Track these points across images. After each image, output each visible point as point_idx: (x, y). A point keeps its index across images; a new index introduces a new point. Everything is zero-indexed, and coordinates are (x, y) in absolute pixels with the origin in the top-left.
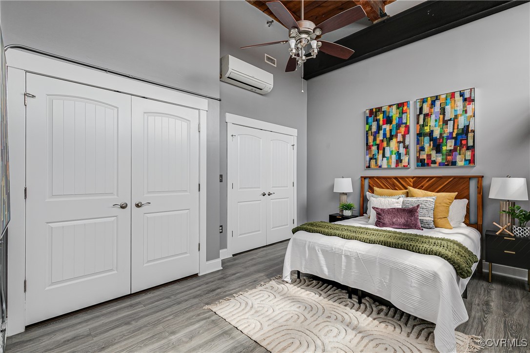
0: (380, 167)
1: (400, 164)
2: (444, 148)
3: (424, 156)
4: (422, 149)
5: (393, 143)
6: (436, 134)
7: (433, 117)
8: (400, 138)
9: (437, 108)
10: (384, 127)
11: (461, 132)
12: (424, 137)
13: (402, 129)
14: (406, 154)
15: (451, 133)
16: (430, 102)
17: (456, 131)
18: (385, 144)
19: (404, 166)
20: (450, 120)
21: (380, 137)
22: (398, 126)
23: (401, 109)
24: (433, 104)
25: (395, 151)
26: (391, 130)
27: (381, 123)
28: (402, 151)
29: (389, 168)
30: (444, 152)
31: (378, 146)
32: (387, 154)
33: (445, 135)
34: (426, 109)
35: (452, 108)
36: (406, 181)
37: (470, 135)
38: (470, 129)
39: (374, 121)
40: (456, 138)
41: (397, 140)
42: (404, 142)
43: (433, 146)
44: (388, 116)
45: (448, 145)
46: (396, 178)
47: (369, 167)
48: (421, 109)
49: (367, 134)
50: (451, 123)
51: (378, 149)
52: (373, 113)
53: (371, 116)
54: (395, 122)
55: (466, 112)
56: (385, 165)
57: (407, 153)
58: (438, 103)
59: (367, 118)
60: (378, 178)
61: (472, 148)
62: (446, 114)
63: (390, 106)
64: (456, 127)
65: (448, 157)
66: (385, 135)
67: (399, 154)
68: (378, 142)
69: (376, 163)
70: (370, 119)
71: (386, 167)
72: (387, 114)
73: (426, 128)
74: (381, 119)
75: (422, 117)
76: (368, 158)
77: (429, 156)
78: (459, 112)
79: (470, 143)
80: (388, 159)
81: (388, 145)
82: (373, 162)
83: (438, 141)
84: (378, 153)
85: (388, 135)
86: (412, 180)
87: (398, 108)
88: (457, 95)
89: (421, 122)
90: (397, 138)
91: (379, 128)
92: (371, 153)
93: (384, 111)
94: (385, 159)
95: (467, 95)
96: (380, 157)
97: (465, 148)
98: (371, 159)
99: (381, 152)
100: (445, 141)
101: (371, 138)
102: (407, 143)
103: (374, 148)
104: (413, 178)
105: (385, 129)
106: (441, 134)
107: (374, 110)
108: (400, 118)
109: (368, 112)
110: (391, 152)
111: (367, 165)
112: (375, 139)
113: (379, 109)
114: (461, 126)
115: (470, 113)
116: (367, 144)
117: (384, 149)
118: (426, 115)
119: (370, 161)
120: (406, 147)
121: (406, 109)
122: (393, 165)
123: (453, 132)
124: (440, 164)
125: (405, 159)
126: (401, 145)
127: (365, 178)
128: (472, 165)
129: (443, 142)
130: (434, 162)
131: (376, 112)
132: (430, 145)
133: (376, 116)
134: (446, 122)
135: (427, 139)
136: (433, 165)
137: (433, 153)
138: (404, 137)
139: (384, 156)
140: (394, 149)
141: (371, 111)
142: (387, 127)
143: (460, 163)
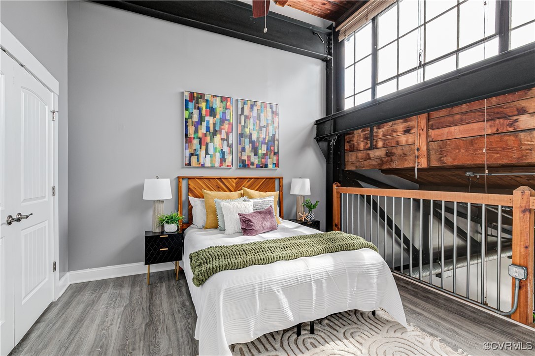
0: (203, 165)
1: (224, 164)
2: (260, 151)
3: (245, 158)
4: (243, 150)
5: (217, 138)
6: (254, 137)
7: (252, 120)
8: (224, 136)
9: (255, 114)
10: (207, 118)
11: (270, 139)
12: (245, 138)
13: (226, 126)
14: (229, 154)
15: (264, 139)
16: (249, 105)
17: (267, 137)
18: (208, 139)
19: (228, 166)
20: (264, 127)
21: (203, 129)
22: (222, 121)
23: (225, 103)
24: (252, 107)
25: (219, 149)
26: (214, 124)
27: (204, 113)
28: (226, 149)
29: (213, 168)
30: (260, 155)
31: (200, 139)
32: (211, 151)
33: (260, 140)
34: (246, 112)
35: (265, 116)
36: (229, 182)
37: (276, 143)
38: (276, 138)
39: (195, 109)
40: (267, 144)
41: (221, 136)
42: (227, 140)
43: (252, 148)
44: (212, 108)
45: (263, 149)
46: (220, 179)
47: (189, 165)
48: (242, 109)
49: (186, 122)
50: (264, 129)
51: (200, 143)
52: (194, 98)
53: (192, 102)
54: (219, 116)
55: (273, 122)
56: (208, 164)
57: (231, 153)
58: (255, 108)
59: (187, 102)
60: (200, 178)
61: (276, 154)
62: (261, 120)
63: (214, 96)
64: (267, 135)
65: (263, 160)
66: (208, 128)
67: (223, 153)
68: (200, 135)
69: (198, 161)
70: (191, 105)
71: (210, 165)
72: (211, 105)
73: (246, 129)
74: (204, 109)
75: (243, 117)
76: (187, 153)
77: (249, 157)
78: (270, 122)
79: (276, 151)
80: (211, 156)
81: (212, 141)
82: (194, 159)
83: (255, 145)
84: (201, 148)
85: (212, 130)
86: (235, 181)
87: (222, 102)
88: (268, 106)
89: (243, 123)
90: (221, 134)
91: (201, 118)
92: (191, 148)
93: (207, 100)
94: (208, 156)
95: (274, 110)
96: (202, 153)
97: (273, 154)
98: (191, 155)
99: (204, 147)
100: (260, 145)
101: (191, 129)
102: (230, 142)
103: (196, 142)
104: (235, 179)
105: (208, 122)
106: (258, 138)
107: (195, 95)
108: (224, 113)
109: (187, 94)
110: (215, 149)
111: (187, 162)
112: (196, 131)
113: (201, 96)
114: (271, 135)
115: (276, 125)
116: (187, 135)
117: (207, 145)
118: (246, 117)
119: (190, 157)
120: (230, 146)
121: (230, 106)
122: (217, 164)
123: (266, 138)
124: (258, 166)
125: (229, 159)
126: (225, 143)
127: (183, 178)
128: (277, 168)
129: (259, 146)
130: (253, 164)
131: (198, 98)
132: (250, 147)
133: (197, 103)
134: (261, 128)
135: (247, 140)
136: (252, 167)
137: (252, 155)
138: (227, 134)
139: (207, 153)
140: (218, 146)
141: (192, 94)
142: (211, 120)
143: (270, 166)
